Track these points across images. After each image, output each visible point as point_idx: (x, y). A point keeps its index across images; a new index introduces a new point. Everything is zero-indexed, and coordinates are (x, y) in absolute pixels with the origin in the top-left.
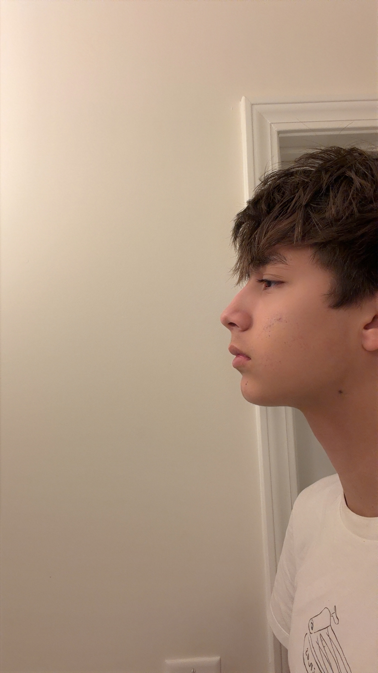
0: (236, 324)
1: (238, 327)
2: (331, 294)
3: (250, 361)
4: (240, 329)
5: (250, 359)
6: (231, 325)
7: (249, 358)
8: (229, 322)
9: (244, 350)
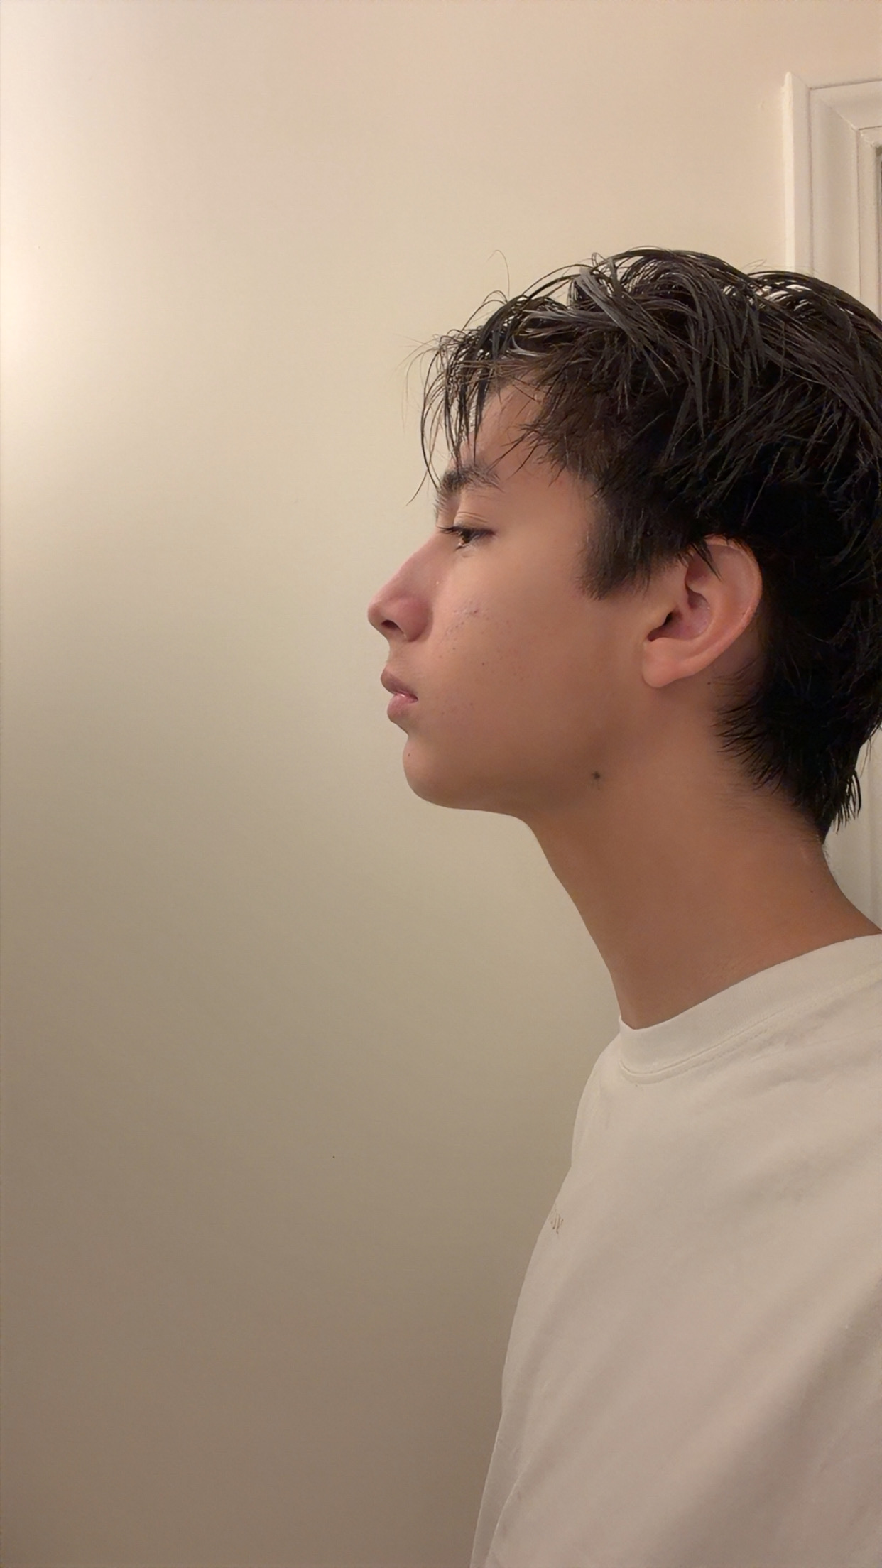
0: (398, 624)
1: (403, 633)
3: (416, 704)
5: (416, 698)
6: (387, 626)
7: (413, 696)
8: (384, 620)
9: (406, 680)
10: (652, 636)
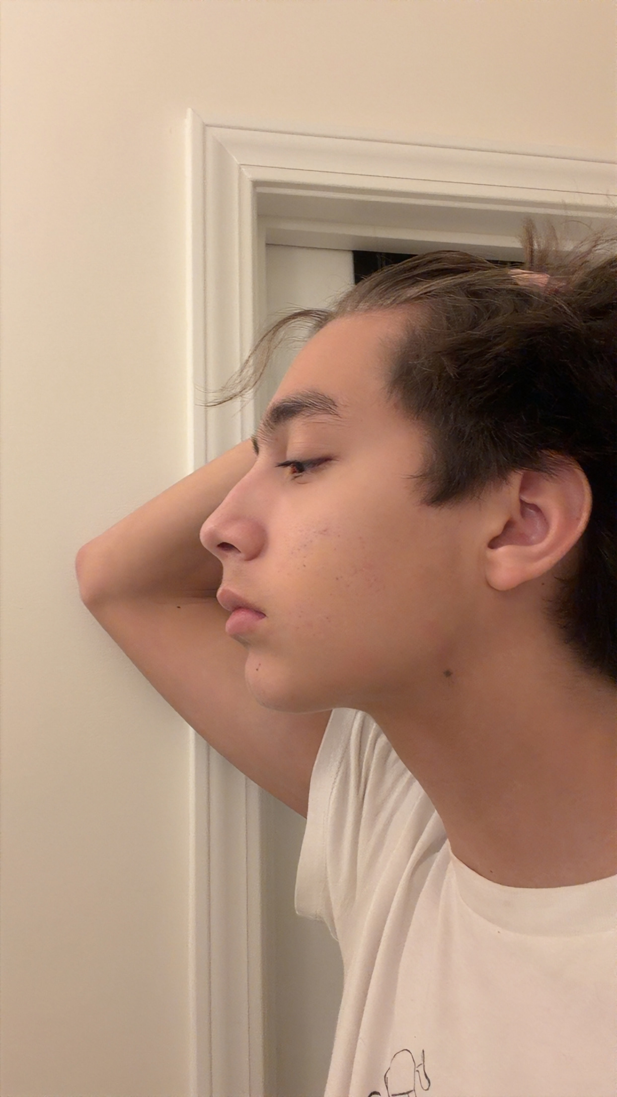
0: (234, 546)
1: (239, 552)
2: (424, 476)
4: (242, 555)
5: (265, 616)
6: (223, 548)
7: (261, 614)
9: (252, 599)
10: (493, 544)
